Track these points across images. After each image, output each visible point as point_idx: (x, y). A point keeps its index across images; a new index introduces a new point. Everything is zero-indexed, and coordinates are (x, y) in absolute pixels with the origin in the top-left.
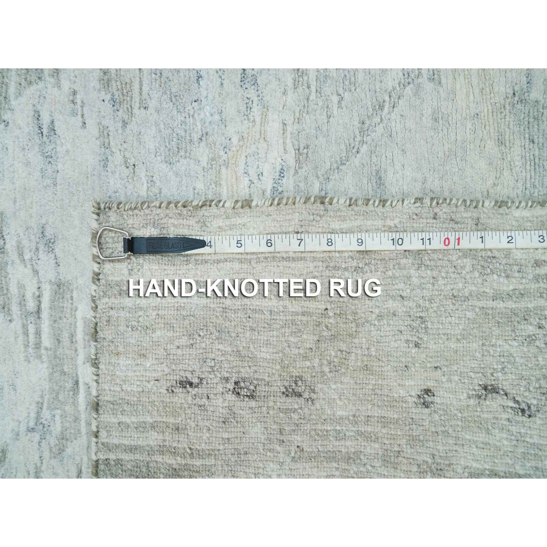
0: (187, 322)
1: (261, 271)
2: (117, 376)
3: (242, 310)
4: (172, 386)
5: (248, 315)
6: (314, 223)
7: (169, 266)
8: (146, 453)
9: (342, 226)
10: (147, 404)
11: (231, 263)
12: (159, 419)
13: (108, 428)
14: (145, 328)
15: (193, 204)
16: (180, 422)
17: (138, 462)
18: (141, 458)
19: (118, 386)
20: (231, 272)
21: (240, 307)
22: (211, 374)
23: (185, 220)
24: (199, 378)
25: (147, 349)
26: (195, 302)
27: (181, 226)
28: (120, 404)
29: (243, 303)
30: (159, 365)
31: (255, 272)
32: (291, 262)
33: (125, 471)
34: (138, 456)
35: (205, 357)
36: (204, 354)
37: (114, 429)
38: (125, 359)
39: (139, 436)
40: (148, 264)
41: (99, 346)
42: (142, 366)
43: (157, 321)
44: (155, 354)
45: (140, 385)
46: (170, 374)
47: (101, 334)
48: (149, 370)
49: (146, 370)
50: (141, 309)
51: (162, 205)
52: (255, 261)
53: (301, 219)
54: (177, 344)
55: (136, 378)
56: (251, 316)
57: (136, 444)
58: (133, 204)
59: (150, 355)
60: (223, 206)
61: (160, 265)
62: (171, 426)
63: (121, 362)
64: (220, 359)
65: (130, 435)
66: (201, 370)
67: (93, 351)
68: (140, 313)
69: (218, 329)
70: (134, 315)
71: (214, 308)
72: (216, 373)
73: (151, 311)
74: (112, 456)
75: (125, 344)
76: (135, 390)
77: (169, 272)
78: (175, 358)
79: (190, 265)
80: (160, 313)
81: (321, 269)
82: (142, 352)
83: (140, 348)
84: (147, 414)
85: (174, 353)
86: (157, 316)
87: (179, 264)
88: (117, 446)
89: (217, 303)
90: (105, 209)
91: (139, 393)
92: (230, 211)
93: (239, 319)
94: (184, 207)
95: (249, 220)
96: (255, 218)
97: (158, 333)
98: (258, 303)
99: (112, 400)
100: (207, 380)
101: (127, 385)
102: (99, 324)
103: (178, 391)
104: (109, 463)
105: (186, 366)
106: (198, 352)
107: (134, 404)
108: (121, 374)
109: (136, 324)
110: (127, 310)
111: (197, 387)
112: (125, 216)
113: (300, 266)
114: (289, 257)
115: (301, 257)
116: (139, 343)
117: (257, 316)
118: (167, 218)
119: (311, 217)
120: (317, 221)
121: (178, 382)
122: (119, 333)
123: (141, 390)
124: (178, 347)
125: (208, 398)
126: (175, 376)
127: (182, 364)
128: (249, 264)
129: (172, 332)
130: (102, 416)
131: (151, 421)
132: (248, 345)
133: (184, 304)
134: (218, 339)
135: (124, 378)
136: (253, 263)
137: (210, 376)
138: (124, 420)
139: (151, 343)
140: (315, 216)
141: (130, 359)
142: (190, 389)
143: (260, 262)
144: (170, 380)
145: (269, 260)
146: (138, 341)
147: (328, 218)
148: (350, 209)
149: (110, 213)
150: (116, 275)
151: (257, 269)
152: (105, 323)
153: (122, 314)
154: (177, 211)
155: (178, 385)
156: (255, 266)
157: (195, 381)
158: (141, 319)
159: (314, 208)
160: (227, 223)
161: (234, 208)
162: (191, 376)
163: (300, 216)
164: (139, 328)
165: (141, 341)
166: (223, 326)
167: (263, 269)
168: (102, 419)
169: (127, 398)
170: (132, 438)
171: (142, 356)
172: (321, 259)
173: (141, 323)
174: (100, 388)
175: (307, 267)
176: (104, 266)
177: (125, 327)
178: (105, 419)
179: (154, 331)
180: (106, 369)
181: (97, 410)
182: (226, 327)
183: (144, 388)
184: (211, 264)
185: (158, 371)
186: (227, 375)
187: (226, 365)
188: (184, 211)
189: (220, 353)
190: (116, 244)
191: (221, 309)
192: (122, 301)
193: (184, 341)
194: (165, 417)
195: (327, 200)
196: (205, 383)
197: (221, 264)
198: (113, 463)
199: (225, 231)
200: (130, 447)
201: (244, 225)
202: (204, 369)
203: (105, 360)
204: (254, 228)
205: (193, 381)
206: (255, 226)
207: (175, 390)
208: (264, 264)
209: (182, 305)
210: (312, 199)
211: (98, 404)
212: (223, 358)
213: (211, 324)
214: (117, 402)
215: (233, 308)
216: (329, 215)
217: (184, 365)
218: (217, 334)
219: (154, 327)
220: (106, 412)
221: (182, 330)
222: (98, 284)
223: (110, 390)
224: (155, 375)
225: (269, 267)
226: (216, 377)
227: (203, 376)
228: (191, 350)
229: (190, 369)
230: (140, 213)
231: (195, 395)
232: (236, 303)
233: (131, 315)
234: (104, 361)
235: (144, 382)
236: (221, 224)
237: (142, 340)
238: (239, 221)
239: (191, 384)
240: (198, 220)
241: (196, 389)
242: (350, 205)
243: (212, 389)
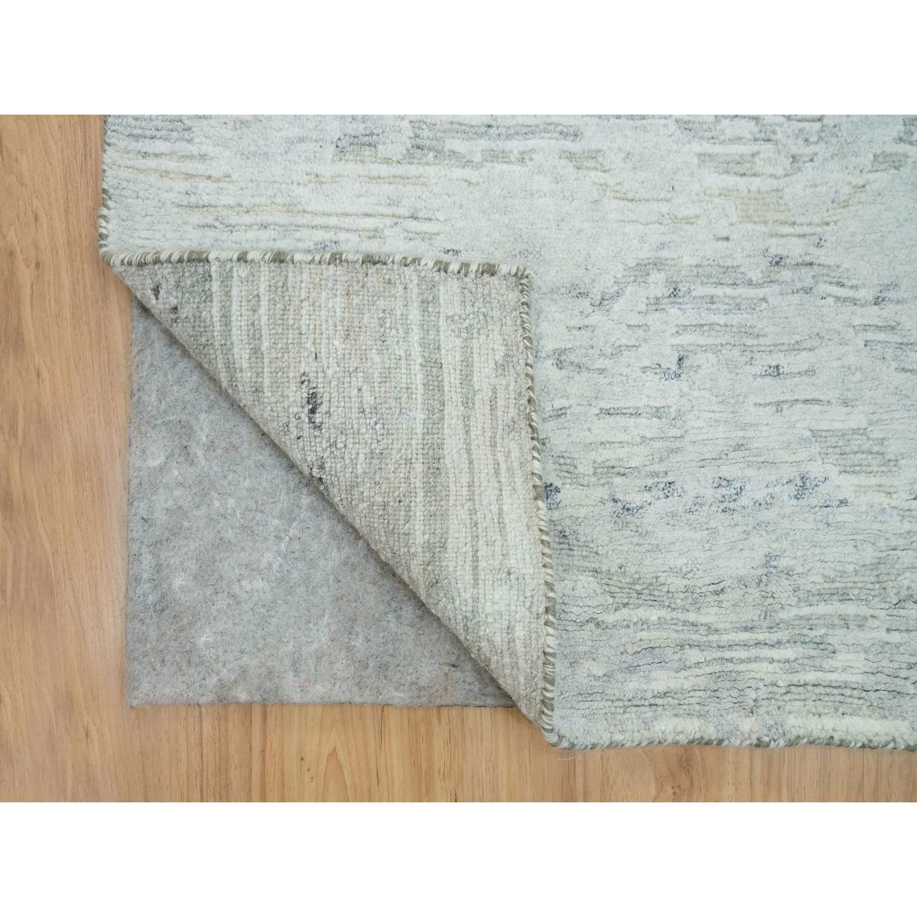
0: (393, 403)
1: (459, 517)
2: (320, 293)
3: (410, 490)
4: (309, 381)
5: (403, 499)
6: (522, 598)
7: (460, 377)
8: (223, 342)
9: (518, 641)
10: (285, 341)
11: (468, 470)
12: (266, 361)
13: (252, 279)
14: (383, 338)
15: (533, 414)
16: (266, 395)
17: (211, 327)
18: (216, 334)
19: (308, 295)
20: (457, 471)
21: (412, 486)
22: (327, 442)
23: (514, 401)
24: (322, 423)
25: (355, 340)
26: (418, 416)
27: (507, 396)
28: (283, 297)
29: (418, 490)
30: (335, 360)
31: (458, 508)
32: (471, 564)
33: (198, 307)
34: (219, 328)
35: (348, 432)
36: (352, 431)
37: (251, 288)
38: (343, 305)
39: (243, 328)
40: (461, 345)
41: (357, 266)
42: (334, 332)
43: (393, 357)
44: (350, 354)
45: (309, 329)
46: (324, 377)
47: (372, 269)
48: (329, 344)
49: (328, 339)
50: (407, 332)
51: (529, 369)
52: (471, 508)
53: (526, 577)
54: (364, 388)
55: (318, 323)
56: (402, 503)
57: (232, 324)
58: (528, 325)
59: (349, 346)
60: (534, 457)
61: (460, 363)
62: (260, 380)
63: (338, 299)
64: (346, 457)
65: (243, 314)
66: (331, 427)
67: (351, 257)
68: (401, 331)
69: (385, 452)
70: (398, 322)
71: (411, 445)
72: (329, 449)
73: (404, 347)
74: (215, 286)
75: (362, 307)
76: (303, 322)
77: (453, 376)
78: (346, 385)
79: (462, 408)
80: (403, 361)
81: (464, 609)
82: (352, 334)
83: (357, 329)
84: (273, 341)
85: (353, 384)
86: (398, 357)
87: (464, 390)
88: (228, 294)
89: (417, 450)
90: (521, 284)
91: (299, 328)
92: (529, 469)
93: (397, 485)
94: (529, 401)
95: (521, 497)
96: (524, 505)
97: (377, 359)
98: (418, 513)
99: (289, 285)
100: (319, 437)
101: (308, 308)
102: (384, 267)
103: (303, 391)
104: (207, 280)
105: (336, 403)
106: (354, 422)
107: (283, 320)
108: (323, 298)
109: (388, 325)
110: (405, 312)
111: (311, 421)
112: (514, 314)
113: (467, 577)
114: (477, 561)
115: (478, 580)
116: (364, 329)
117: (402, 513)
118: (515, 375)
119: (528, 594)
120: (524, 602)
121: (315, 390)
122: (375, 298)
123: (303, 332)
124: (360, 390)
125: (299, 438)
126: (322, 385)
127: (338, 396)
128: (468, 498)
129: (379, 380)
130: (267, 269)
131: (263, 349)
132: (365, 500)
133: (416, 399)
134: (372, 453)
135: (318, 304)
136: (469, 504)
137: (324, 441)
138: (262, 303)
139: (364, 347)
140: (530, 599)
141: (343, 315)
142: (306, 410)
143: (470, 515)
144: (317, 377)
145: (474, 529)
146: (366, 327)
147: (527, 620)
148: (540, 653)
149: (517, 293)
150: (446, 297)
151: (462, 511)
152: (387, 277)
153: (400, 303)
154: (523, 390)
155: (311, 391)
156: (466, 507)
157: (318, 418)
158: (394, 332)
159: (540, 597)
160: (515, 464)
161: (533, 474)
162: (324, 411)
163: (529, 576)
164: (382, 330)
165: (366, 332)
166: (388, 461)
167: (462, 520)
168: (262, 269)
169: (292, 308)
170: (239, 318)
171: (346, 333)
172: (475, 609)
173: (390, 333)
174: (303, 266)
175: (465, 588)
176: (455, 280)
177: (383, 307)
178: (263, 274)
179: (380, 352)
180: (329, 276)
181: (274, 260)
182: (387, 464)
183: (306, 336)
184: (465, 439)
185: (328, 358)
186: (327, 466)
187: (339, 465)
188: (524, 401)
189: (353, 457)
190: (482, 299)
191: (410, 456)
192: (415, 305)
193: (368, 400)
194: (269, 370)
195: (551, 618)
196: (316, 433)
197: (465, 456)
198: (207, 288)
199: (506, 460)
200: (228, 314)
201: (514, 489)
202: (332, 431)
203: (340, 275)
204: (512, 505)
205: (317, 415)
206: (515, 506)
207: (304, 386)
208: (468, 521)
209: (414, 396)
210: (551, 595)
211: (282, 261)
212: (347, 461)
213: (390, 441)
214: (287, 293)
215: (411, 474)
216: (532, 620)
217: (336, 399)
218: (378, 451)
219: (385, 352)
220: (272, 274)
221: (383, 395)
222: (435, 270)
223: (301, 282)
224: (323, 354)
225: (464, 530)
226: (324, 450)
227: (323, 431)
228: (357, 411)
229: (332, 409)
230: (519, 335)
231: (299, 418)
232: (418, 480)
233: (398, 317)
234: (338, 273)
235: (313, 336)
236: (513, 455)
237: (368, 333)
238: (519, 481)
239: (313, 411)
240: (515, 420)
241: (307, 420)
242: (545, 653)
243: (308, 444)
